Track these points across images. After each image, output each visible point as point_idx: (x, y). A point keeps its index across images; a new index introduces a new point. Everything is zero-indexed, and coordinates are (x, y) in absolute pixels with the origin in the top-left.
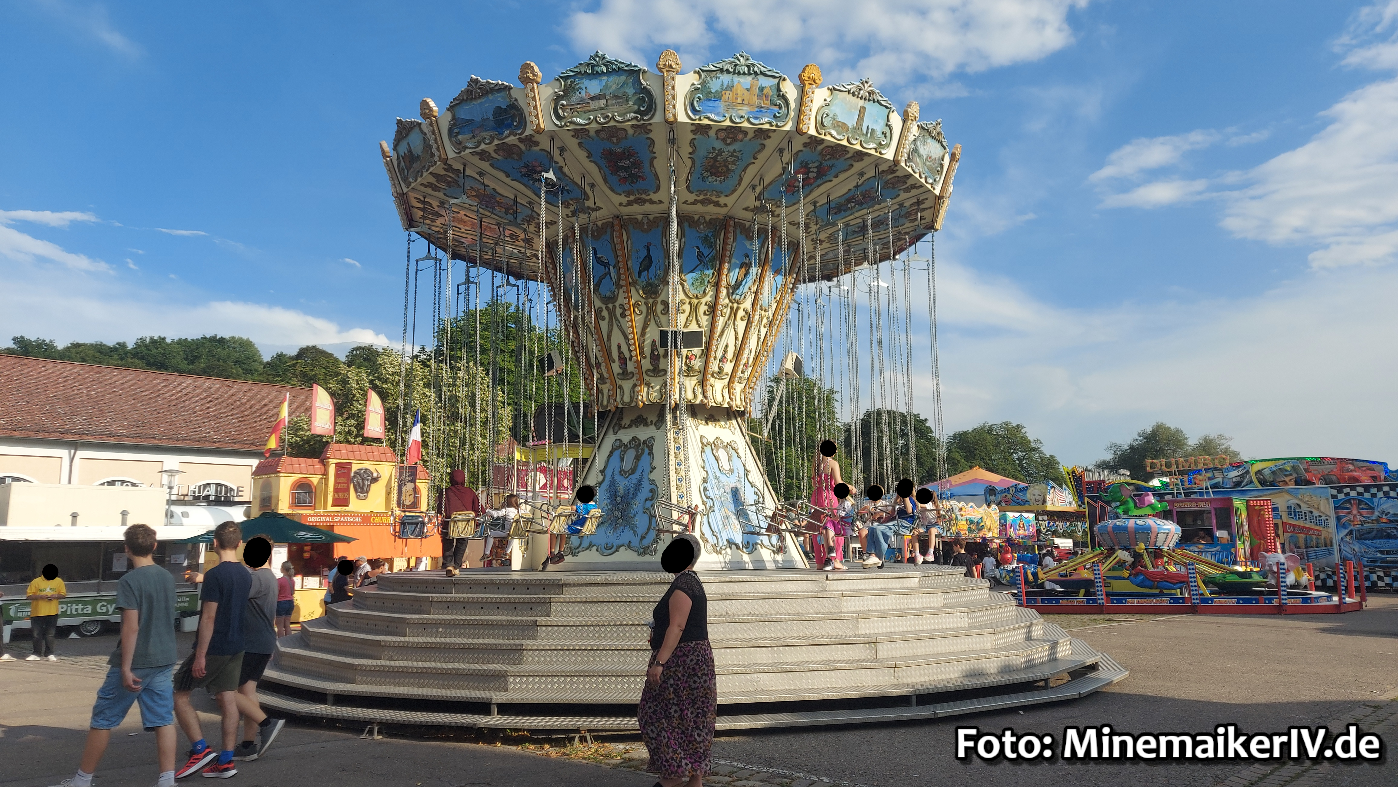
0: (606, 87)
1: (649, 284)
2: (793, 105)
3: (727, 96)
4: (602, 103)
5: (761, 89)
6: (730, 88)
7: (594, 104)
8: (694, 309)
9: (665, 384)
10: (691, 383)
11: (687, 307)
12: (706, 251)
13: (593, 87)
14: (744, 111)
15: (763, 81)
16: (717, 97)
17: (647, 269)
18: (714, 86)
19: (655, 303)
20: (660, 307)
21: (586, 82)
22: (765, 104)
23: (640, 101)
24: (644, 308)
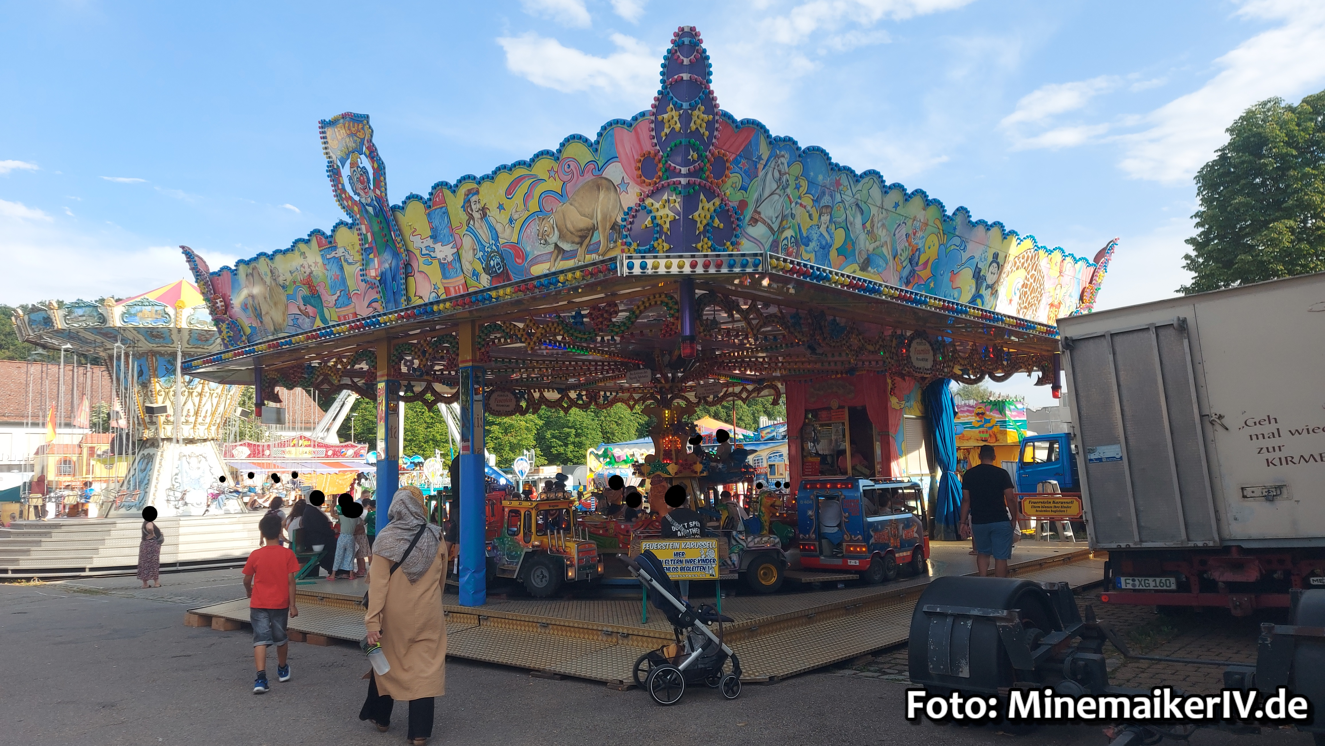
0: (85, 312)
1: (143, 383)
2: (173, 317)
3: (140, 314)
4: (84, 318)
5: (156, 311)
6: (141, 311)
7: (81, 319)
8: (167, 394)
9: (157, 429)
10: (169, 428)
11: (163, 393)
12: (169, 367)
13: (80, 312)
14: (149, 320)
15: (156, 308)
16: (135, 315)
17: (141, 376)
18: (133, 311)
19: (147, 391)
20: (149, 393)
21: (76, 310)
22: (159, 317)
23: (100, 318)
24: (142, 394)
